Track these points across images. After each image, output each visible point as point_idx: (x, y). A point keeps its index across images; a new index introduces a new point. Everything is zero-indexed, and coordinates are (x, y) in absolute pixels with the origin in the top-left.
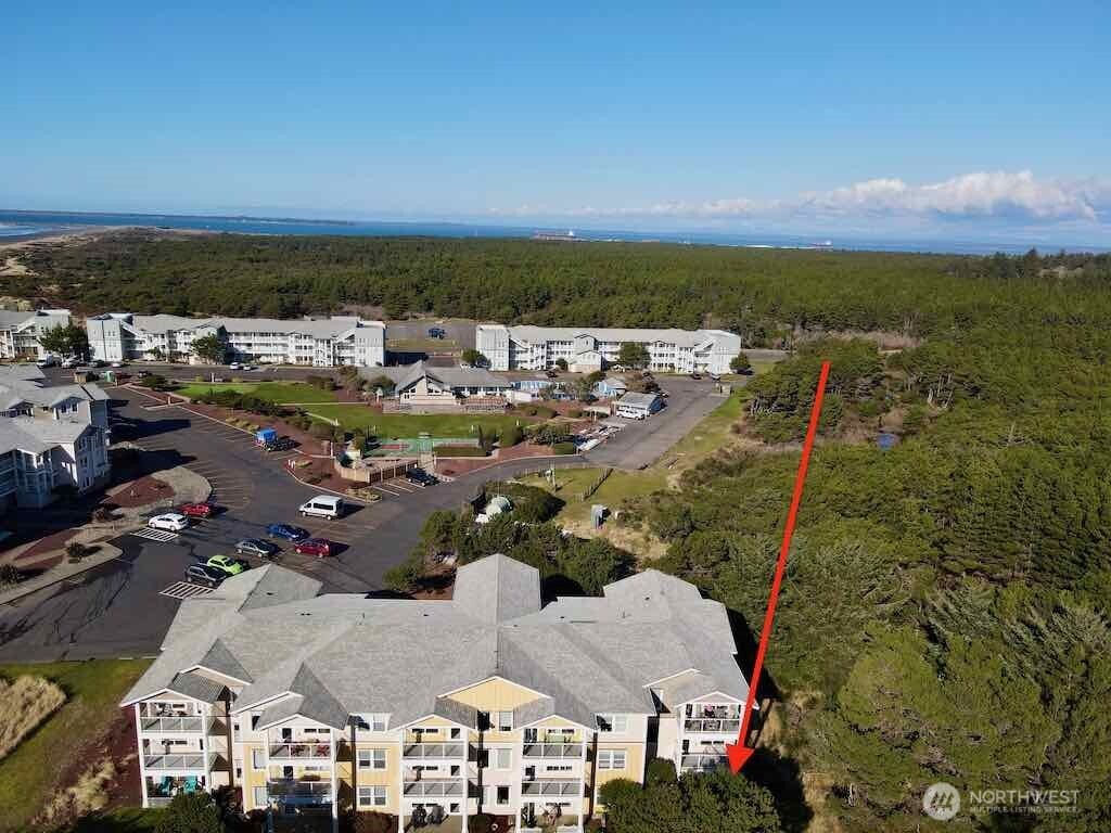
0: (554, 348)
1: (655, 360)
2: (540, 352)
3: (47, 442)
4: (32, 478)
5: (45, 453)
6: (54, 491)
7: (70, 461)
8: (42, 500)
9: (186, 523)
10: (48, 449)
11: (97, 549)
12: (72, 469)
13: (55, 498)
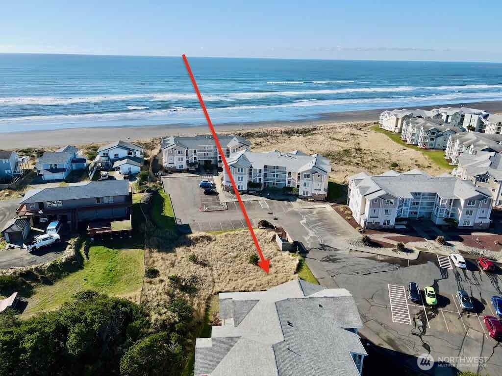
3: (456, 195)
4: (438, 209)
5: (451, 200)
6: (446, 220)
7: (460, 208)
8: (438, 221)
9: (464, 266)
10: (453, 198)
11: (411, 251)
12: (460, 213)
13: (444, 223)
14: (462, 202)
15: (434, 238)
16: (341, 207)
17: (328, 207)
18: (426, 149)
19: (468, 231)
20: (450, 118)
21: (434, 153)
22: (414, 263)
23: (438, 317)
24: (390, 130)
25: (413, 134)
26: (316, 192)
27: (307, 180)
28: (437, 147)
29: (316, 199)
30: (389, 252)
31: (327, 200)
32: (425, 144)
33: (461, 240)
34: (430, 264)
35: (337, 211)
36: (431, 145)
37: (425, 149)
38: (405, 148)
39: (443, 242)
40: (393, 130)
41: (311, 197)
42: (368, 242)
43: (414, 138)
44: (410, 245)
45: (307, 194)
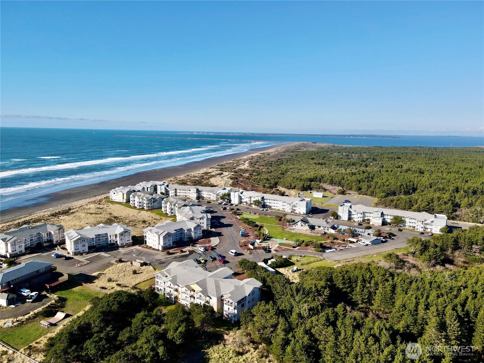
0: (367, 215)
1: (408, 224)
2: (359, 215)
3: (189, 227)
4: (184, 234)
5: (188, 230)
6: (188, 238)
7: (192, 232)
8: (186, 240)
9: (204, 250)
10: (189, 229)
11: (186, 252)
12: (193, 234)
13: (188, 240)
14: (193, 229)
15: (189, 246)
16: (144, 245)
17: (137, 247)
18: (151, 209)
19: (197, 240)
20: (149, 189)
21: (157, 211)
22: (189, 255)
23: (207, 265)
24: (120, 201)
25: (140, 203)
26: (127, 242)
27: (122, 237)
28: (155, 207)
29: (128, 245)
30: (179, 254)
31: (134, 244)
32: (148, 207)
33: (197, 244)
34: (194, 253)
35: (142, 247)
36: (152, 207)
37: (149, 210)
38: (140, 211)
39: (193, 246)
40: (122, 201)
41: (125, 246)
42: (169, 253)
43: (140, 204)
44: (184, 250)
45: (123, 244)
